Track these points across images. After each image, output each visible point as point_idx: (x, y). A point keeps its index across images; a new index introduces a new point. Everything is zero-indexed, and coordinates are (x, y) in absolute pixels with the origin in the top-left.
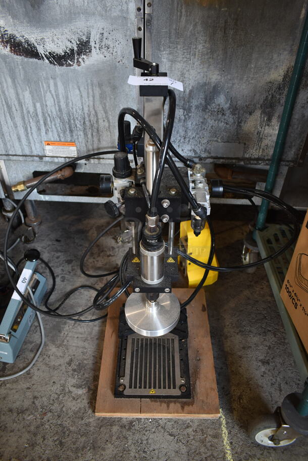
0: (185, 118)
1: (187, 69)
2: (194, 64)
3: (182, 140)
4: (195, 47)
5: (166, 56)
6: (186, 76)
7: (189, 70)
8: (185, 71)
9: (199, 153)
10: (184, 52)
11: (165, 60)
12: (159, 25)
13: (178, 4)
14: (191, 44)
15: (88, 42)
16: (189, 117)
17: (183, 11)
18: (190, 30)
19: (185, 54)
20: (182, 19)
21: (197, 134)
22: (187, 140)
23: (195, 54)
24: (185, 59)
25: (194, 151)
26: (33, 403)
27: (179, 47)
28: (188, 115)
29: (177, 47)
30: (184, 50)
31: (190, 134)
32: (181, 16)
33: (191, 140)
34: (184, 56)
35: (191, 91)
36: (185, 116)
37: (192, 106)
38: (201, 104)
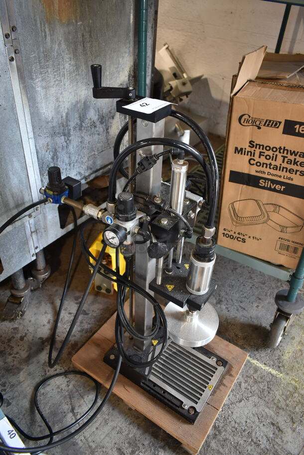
0: (67, 144)
1: (60, 92)
2: (65, 85)
3: (68, 167)
4: (62, 67)
5: (39, 84)
6: (60, 100)
7: (62, 94)
8: (59, 95)
9: (83, 173)
10: (55, 75)
11: (39, 89)
12: (27, 51)
13: (41, 24)
14: (59, 65)
16: (70, 141)
17: (47, 30)
18: (56, 50)
19: (56, 77)
20: (47, 40)
21: (79, 155)
22: (72, 165)
23: (64, 75)
24: (57, 82)
25: (80, 173)
27: (49, 70)
28: (68, 139)
29: (47, 71)
30: (54, 73)
31: (73, 158)
32: (45, 36)
33: (75, 165)
34: (55, 79)
35: (67, 114)
36: (66, 142)
37: (70, 130)
38: (77, 124)
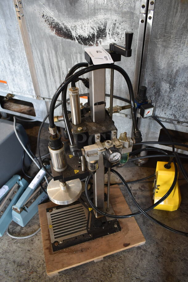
0: (170, 90)
1: (176, 54)
2: (182, 50)
3: (166, 106)
4: (185, 37)
5: (161, 43)
6: (175, 59)
7: (178, 55)
8: (175, 55)
9: (178, 118)
10: (176, 41)
11: (159, 46)
12: (158, 19)
13: (175, 3)
14: (182, 34)
15: (105, 29)
16: (174, 90)
17: (179, 8)
18: (183, 23)
19: (176, 42)
20: (177, 15)
21: (178, 103)
22: (170, 106)
23: (185, 43)
24: (176, 46)
25: (175, 116)
26: (28, 262)
27: (172, 36)
28: (173, 88)
29: (170, 37)
30: (175, 39)
31: (172, 102)
32: (176, 12)
33: (173, 107)
34: (175, 44)
35: (177, 71)
36: (170, 89)
37: (177, 82)
38: (184, 81)
